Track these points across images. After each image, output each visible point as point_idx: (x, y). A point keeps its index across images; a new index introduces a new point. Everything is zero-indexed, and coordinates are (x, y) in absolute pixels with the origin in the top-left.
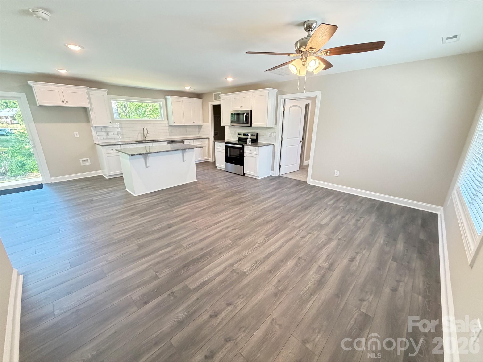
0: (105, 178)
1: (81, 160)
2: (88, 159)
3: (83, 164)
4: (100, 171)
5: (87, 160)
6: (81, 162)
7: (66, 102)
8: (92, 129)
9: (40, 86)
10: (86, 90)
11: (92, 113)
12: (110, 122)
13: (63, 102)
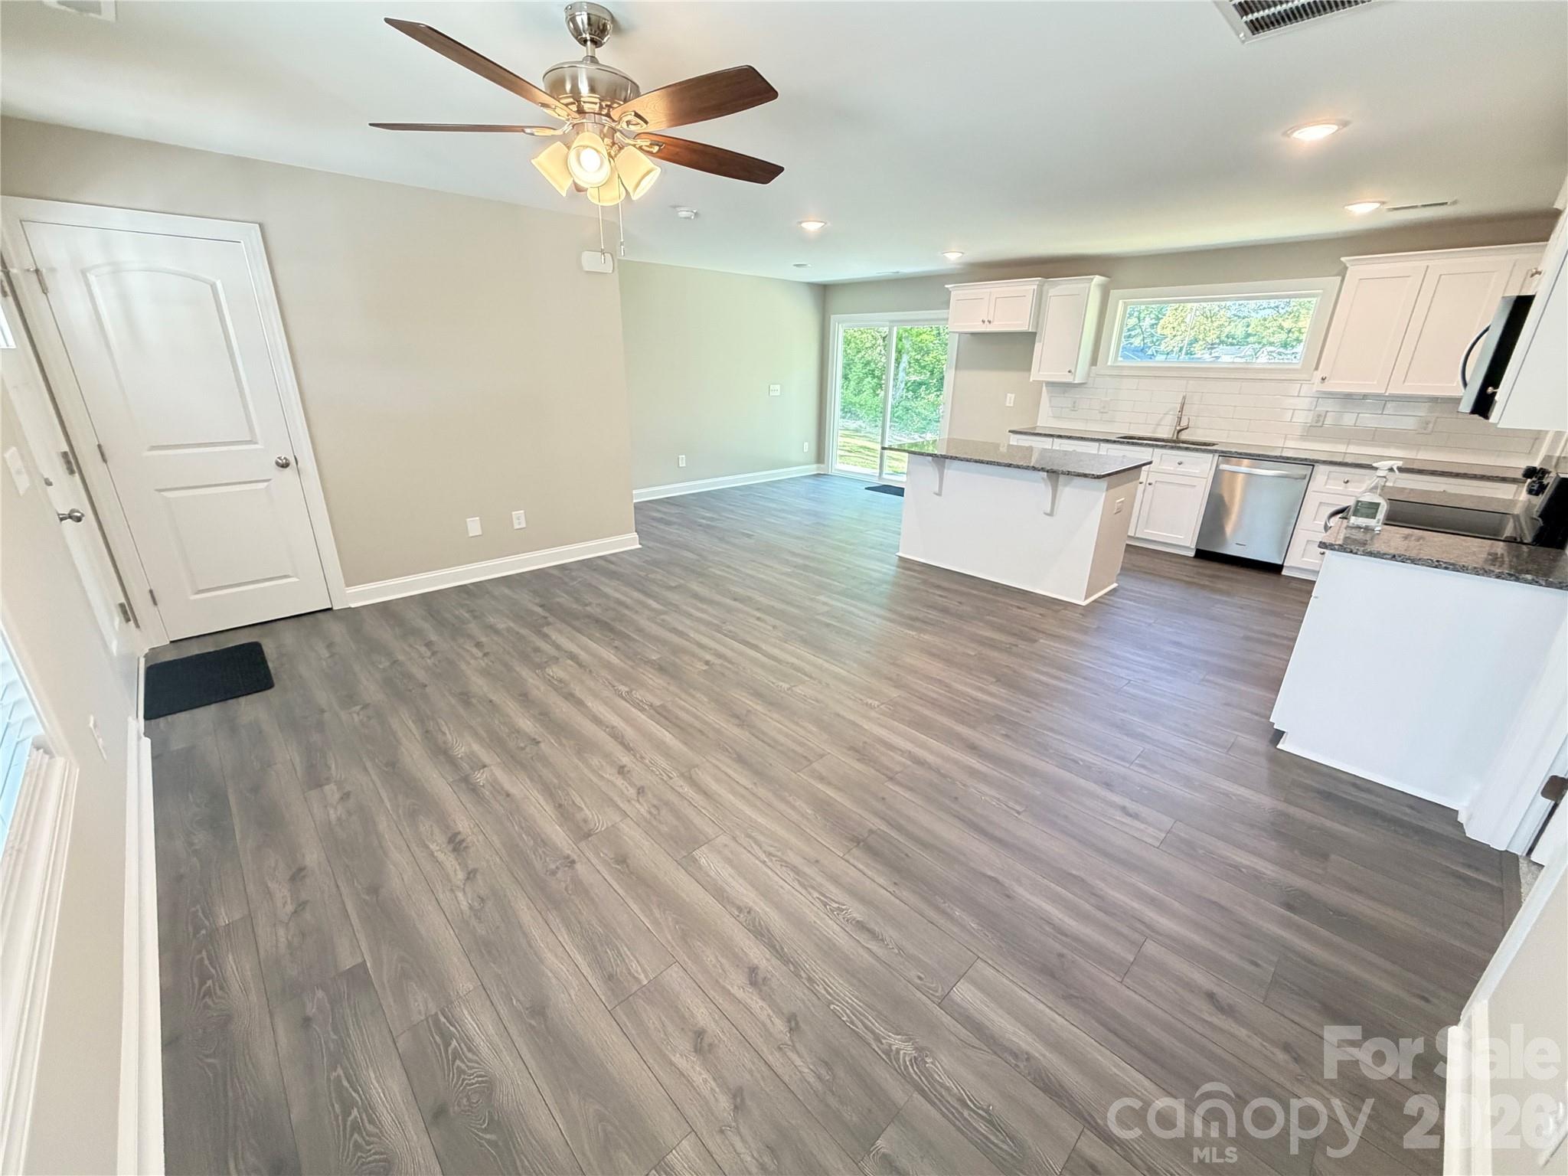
7: (990, 322)
8: (1044, 388)
9: (959, 293)
10: (1036, 287)
11: (1038, 346)
12: (1069, 372)
13: (983, 322)
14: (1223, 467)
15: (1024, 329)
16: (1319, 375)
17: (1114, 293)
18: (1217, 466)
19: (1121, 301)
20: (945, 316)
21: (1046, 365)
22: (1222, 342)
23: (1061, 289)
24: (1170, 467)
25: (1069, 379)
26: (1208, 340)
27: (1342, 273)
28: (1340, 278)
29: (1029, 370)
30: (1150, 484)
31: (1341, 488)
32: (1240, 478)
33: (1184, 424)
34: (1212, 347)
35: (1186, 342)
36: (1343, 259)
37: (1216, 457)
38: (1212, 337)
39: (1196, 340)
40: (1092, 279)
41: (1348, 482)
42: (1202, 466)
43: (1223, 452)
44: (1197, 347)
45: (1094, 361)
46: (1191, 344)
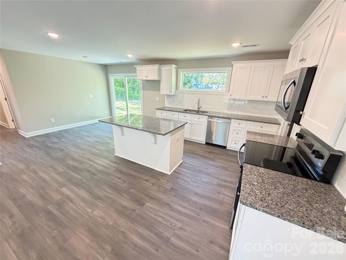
7: (147, 77)
8: (165, 96)
9: (139, 68)
10: (158, 67)
11: (161, 84)
12: (170, 92)
13: (146, 77)
14: (210, 119)
15: (156, 79)
16: (229, 94)
17: (179, 70)
18: (208, 119)
19: (181, 72)
20: (136, 75)
21: (164, 90)
22: (213, 83)
23: (165, 68)
24: (197, 119)
25: (170, 94)
26: (211, 83)
27: (232, 66)
28: (232, 68)
29: (160, 91)
30: (192, 124)
31: (238, 125)
32: (215, 123)
33: (200, 106)
34: (212, 84)
35: (207, 84)
36: (232, 62)
37: (208, 117)
38: (211, 82)
39: (209, 83)
40: (172, 66)
41: (239, 124)
42: (204, 119)
43: (209, 115)
44: (209, 84)
45: (177, 89)
46: (208, 84)
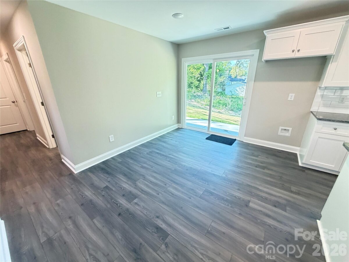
0: (298, 162)
1: (281, 128)
2: (290, 129)
3: (280, 133)
4: (298, 148)
5: (288, 130)
6: (280, 130)
7: (298, 51)
8: (318, 90)
9: (274, 35)
11: (333, 65)
13: (293, 51)
